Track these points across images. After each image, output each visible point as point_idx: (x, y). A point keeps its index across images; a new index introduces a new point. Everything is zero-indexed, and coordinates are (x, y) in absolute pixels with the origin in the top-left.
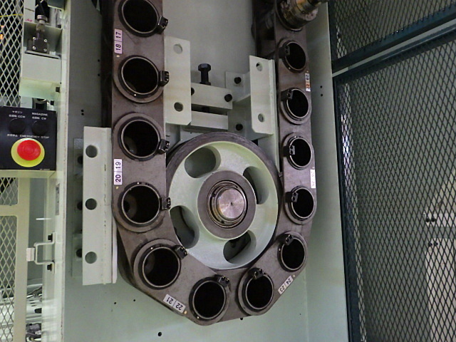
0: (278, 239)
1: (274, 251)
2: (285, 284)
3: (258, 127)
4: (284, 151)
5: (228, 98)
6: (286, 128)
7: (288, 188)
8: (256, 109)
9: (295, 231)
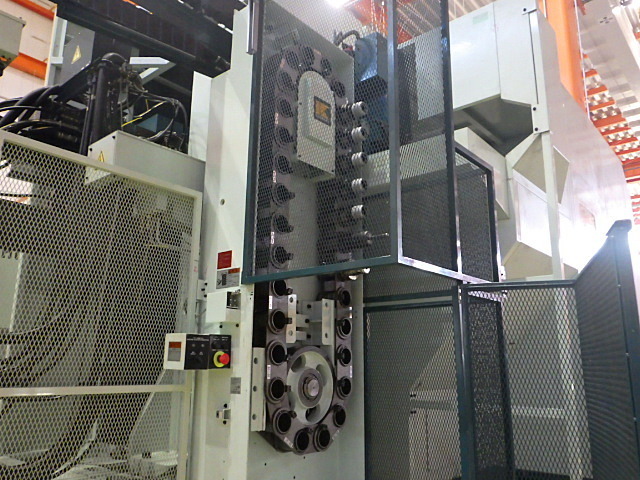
0: (334, 408)
1: (331, 415)
2: (335, 435)
3: (325, 341)
4: (337, 356)
5: (307, 321)
6: (339, 341)
7: (339, 378)
8: (325, 330)
9: (341, 403)
